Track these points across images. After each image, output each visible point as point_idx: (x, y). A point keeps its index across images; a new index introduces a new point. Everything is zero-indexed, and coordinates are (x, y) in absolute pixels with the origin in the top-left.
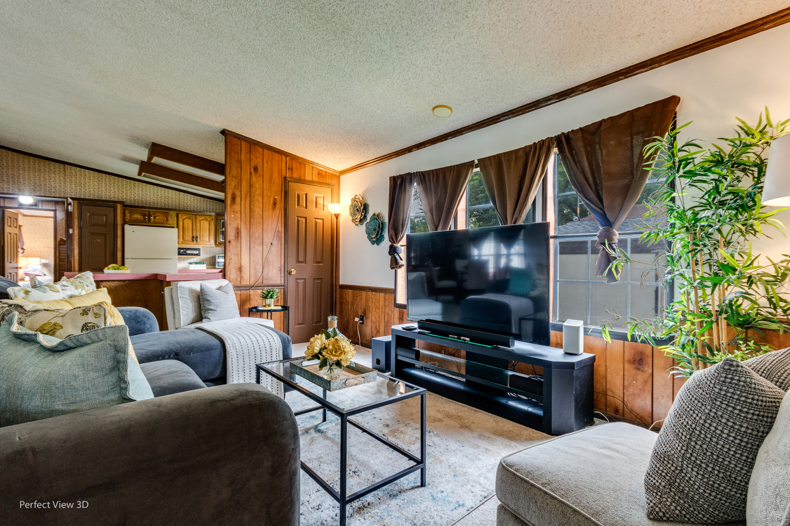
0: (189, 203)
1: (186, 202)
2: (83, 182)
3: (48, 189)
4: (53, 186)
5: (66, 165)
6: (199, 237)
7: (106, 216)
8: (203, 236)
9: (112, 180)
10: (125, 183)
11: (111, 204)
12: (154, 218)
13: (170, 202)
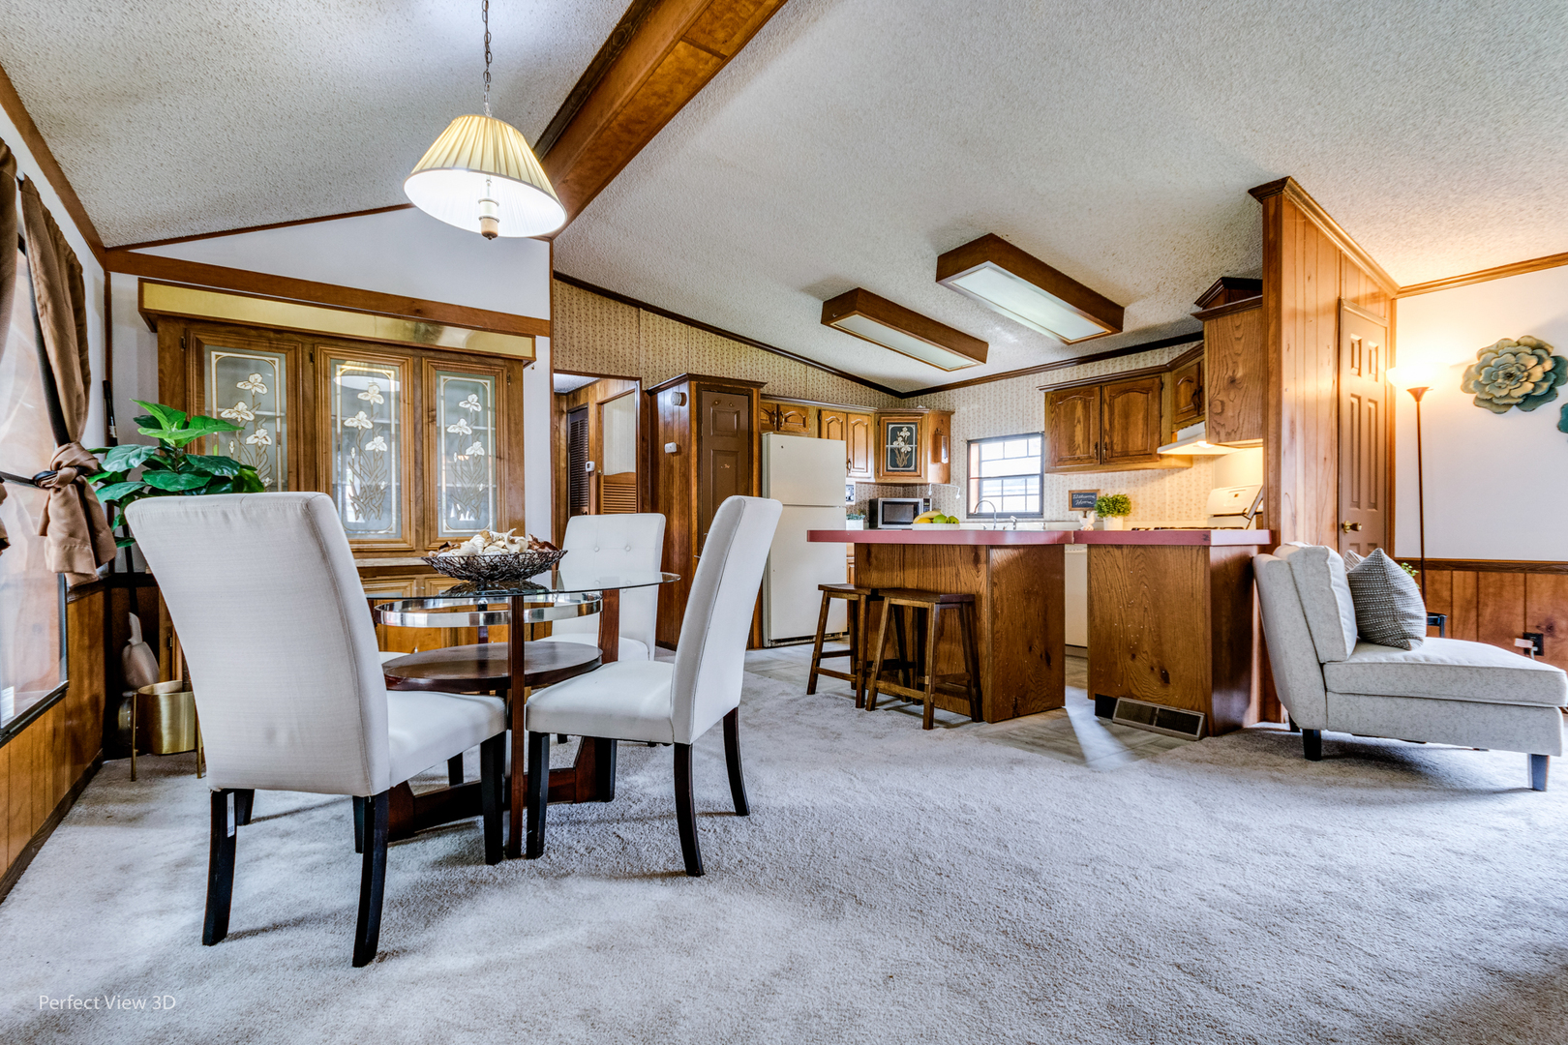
0: (821, 390)
1: (816, 387)
2: (664, 346)
3: (613, 359)
4: (621, 354)
5: (641, 309)
6: (851, 460)
7: (738, 413)
8: (858, 458)
9: (707, 340)
10: (726, 347)
11: (744, 388)
12: (786, 421)
13: (793, 386)
